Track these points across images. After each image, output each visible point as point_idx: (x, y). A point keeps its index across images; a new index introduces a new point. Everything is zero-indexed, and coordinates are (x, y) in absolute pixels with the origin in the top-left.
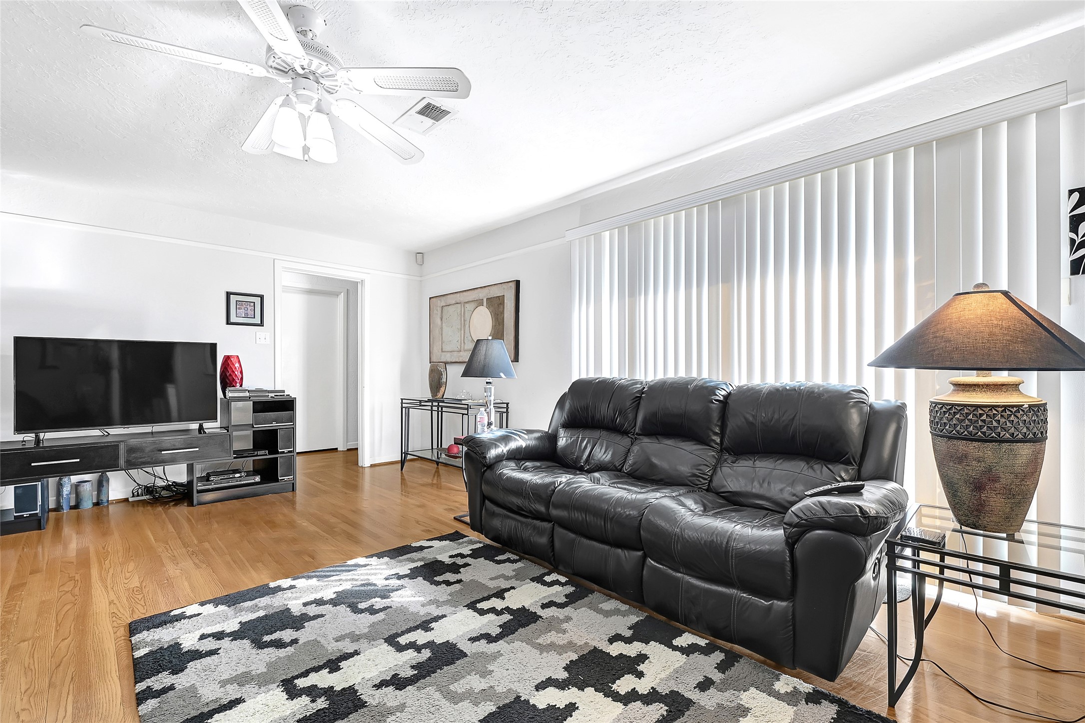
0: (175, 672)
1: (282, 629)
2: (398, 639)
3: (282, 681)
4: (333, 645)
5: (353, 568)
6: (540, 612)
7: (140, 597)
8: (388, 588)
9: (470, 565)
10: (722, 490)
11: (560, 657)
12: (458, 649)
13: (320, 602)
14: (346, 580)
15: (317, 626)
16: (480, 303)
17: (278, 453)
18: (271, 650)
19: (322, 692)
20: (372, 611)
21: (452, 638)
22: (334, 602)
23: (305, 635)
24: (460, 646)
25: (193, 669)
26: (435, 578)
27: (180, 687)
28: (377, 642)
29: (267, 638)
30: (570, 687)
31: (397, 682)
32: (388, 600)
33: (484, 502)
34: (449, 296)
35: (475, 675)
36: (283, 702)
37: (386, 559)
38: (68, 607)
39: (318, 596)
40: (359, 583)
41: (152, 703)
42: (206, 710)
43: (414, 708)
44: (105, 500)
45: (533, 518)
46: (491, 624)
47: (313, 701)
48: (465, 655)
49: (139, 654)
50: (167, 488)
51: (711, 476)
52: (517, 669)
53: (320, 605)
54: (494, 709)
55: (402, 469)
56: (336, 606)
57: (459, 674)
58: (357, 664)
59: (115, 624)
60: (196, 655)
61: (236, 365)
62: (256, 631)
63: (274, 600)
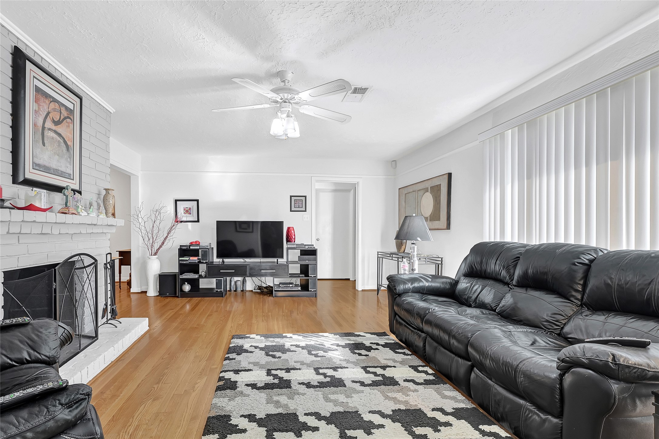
0: (238, 355)
1: (278, 351)
2: (320, 370)
3: (268, 369)
4: (292, 363)
5: (320, 336)
6: (401, 382)
7: (240, 327)
8: (329, 349)
9: (379, 350)
10: (569, 336)
11: (394, 405)
12: (344, 383)
13: (297, 346)
14: (313, 341)
15: (291, 354)
16: (426, 190)
17: (309, 276)
18: (270, 357)
19: (279, 377)
20: (316, 356)
21: (343, 377)
22: (303, 348)
23: (284, 356)
24: (345, 382)
25: (243, 356)
26: (355, 351)
27: (237, 360)
28: (310, 368)
29: (271, 353)
30: (388, 418)
31: (308, 385)
32: (326, 353)
33: (396, 316)
34: (409, 187)
35: (344, 395)
36: (264, 376)
37: (338, 336)
38: (220, 325)
39: (298, 343)
40: (318, 343)
41: (228, 361)
42: (240, 369)
43: (308, 396)
44: (245, 290)
45: (418, 330)
46: (369, 378)
47: (274, 379)
48: (345, 386)
49: (231, 345)
50: (266, 288)
51: (565, 324)
52: (366, 401)
53: (297, 347)
54: (342, 411)
55: (378, 294)
56: (303, 349)
57: (336, 392)
58: (297, 373)
59: (229, 334)
60: (246, 351)
61: (292, 232)
62: (269, 349)
63: (281, 340)
